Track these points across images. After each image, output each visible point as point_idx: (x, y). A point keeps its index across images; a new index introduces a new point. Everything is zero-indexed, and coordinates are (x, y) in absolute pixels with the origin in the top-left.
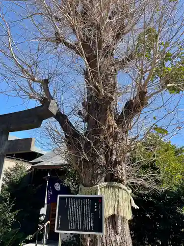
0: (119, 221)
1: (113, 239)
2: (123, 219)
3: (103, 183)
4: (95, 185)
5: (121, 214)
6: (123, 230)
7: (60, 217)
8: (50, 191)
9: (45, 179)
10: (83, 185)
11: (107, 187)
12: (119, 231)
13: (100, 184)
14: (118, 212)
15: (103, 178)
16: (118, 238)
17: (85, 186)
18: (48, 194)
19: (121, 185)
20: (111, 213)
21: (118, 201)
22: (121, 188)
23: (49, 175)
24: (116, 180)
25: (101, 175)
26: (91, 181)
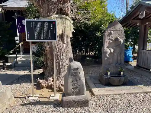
0: (65, 37)
1: (62, 46)
2: (68, 36)
3: (55, 15)
4: (50, 16)
5: (67, 33)
6: (67, 42)
7: (28, 33)
8: (19, 26)
9: (14, 18)
10: (42, 16)
11: (59, 18)
12: (65, 42)
13: (54, 16)
14: (65, 32)
15: (56, 12)
16: (64, 45)
17: (43, 17)
18: (18, 27)
19: (67, 17)
20: (61, 33)
21: (65, 27)
22: (67, 19)
23: (16, 15)
24: (64, 14)
25: (54, 10)
26: (47, 13)
